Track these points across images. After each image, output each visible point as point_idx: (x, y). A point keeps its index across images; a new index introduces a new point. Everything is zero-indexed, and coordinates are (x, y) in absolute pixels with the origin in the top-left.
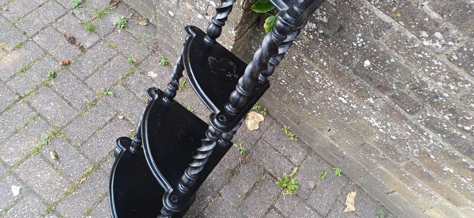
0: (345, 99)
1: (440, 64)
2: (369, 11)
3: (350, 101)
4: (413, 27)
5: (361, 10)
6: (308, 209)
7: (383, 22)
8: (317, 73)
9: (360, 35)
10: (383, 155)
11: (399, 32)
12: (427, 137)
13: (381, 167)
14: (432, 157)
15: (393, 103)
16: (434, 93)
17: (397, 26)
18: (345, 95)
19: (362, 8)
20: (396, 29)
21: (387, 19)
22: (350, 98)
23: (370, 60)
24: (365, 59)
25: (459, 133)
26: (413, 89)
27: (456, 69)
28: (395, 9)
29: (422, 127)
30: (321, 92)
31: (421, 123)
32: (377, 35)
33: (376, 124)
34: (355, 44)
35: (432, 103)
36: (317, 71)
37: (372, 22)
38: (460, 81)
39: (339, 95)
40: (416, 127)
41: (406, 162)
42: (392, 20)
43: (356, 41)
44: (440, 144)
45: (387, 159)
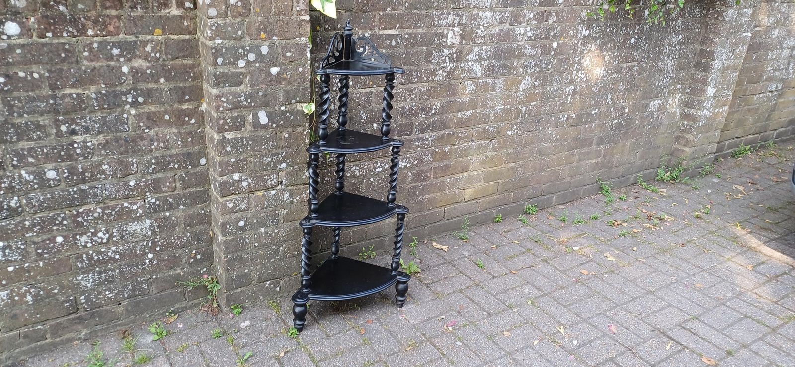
0: (379, 167)
1: (401, 90)
2: (358, 94)
3: (383, 165)
4: (380, 83)
5: (354, 97)
6: (437, 268)
7: (367, 93)
8: (354, 168)
9: (362, 112)
10: (421, 185)
11: (377, 91)
12: (427, 139)
13: (427, 197)
14: (437, 150)
15: (401, 137)
16: (410, 108)
17: (374, 90)
18: (377, 163)
19: (354, 96)
20: (375, 91)
21: (368, 90)
22: (381, 162)
23: (375, 122)
24: (373, 125)
25: (433, 119)
26: (402, 117)
27: (408, 86)
28: (368, 81)
29: (421, 136)
30: (365, 181)
31: (419, 134)
32: (369, 103)
33: (404, 164)
34: (363, 121)
35: (413, 115)
36: (354, 166)
37: (363, 98)
38: (413, 90)
39: (375, 168)
40: (419, 140)
41: (432, 173)
42: (370, 89)
43: (362, 119)
44: (434, 136)
45: (424, 186)
